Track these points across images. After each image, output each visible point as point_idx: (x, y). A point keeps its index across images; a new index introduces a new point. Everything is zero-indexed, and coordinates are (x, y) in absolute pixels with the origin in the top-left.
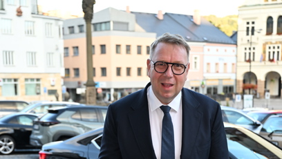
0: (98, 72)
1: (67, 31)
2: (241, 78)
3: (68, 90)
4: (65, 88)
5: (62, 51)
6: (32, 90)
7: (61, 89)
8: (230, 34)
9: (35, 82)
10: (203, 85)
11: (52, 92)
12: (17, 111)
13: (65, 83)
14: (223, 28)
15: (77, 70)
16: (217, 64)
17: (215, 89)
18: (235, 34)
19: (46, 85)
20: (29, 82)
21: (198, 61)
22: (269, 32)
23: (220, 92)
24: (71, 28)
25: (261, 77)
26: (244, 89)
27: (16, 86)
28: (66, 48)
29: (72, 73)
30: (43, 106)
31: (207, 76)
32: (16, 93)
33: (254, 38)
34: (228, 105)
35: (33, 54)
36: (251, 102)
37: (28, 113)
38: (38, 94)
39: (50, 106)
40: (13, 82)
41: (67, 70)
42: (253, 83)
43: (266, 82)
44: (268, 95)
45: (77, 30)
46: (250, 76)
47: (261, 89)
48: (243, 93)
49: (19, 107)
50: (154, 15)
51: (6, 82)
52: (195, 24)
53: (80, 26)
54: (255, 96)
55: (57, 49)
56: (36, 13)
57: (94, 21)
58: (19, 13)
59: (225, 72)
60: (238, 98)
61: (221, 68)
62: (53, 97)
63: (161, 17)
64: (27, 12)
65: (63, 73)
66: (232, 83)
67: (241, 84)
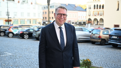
0: (51, 18)
1: (44, 8)
2: (87, 20)
3: (43, 23)
4: (43, 22)
5: (42, 13)
6: (34, 22)
7: (42, 22)
8: (85, 9)
9: (35, 20)
10: (78, 22)
11: (39, 23)
12: (30, 28)
13: (43, 21)
14: (83, 7)
15: (46, 18)
16: (81, 16)
17: (81, 23)
18: (86, 9)
19: (38, 21)
20: (34, 20)
21: (77, 16)
22: (95, 8)
23: (82, 23)
24: (45, 7)
25: (93, 20)
26: (88, 22)
27: (30, 22)
28: (43, 12)
29: (45, 18)
30: (36, 27)
31: (79, 19)
32: (30, 23)
33: (91, 10)
34: (84, 27)
35: (35, 14)
36: (90, 26)
37: (32, 28)
38: (36, 23)
39: (38, 26)
40: (30, 21)
41: (43, 18)
42: (90, 21)
43: (94, 21)
44: (94, 24)
45: (46, 8)
46: (90, 19)
47: (92, 22)
48: (88, 24)
49: (30, 27)
50: (66, 4)
51: (28, 20)
52: (76, 7)
53: (47, 7)
54: (91, 24)
55: (41, 12)
56: (36, 3)
57: (50, 5)
58: (32, 4)
59: (83, 18)
60: (87, 25)
61: (82, 17)
62: (39, 24)
63: (67, 5)
64: (33, 3)
65: (42, 18)
66: (85, 21)
67: (87, 21)
